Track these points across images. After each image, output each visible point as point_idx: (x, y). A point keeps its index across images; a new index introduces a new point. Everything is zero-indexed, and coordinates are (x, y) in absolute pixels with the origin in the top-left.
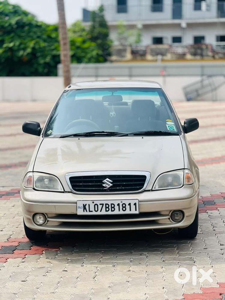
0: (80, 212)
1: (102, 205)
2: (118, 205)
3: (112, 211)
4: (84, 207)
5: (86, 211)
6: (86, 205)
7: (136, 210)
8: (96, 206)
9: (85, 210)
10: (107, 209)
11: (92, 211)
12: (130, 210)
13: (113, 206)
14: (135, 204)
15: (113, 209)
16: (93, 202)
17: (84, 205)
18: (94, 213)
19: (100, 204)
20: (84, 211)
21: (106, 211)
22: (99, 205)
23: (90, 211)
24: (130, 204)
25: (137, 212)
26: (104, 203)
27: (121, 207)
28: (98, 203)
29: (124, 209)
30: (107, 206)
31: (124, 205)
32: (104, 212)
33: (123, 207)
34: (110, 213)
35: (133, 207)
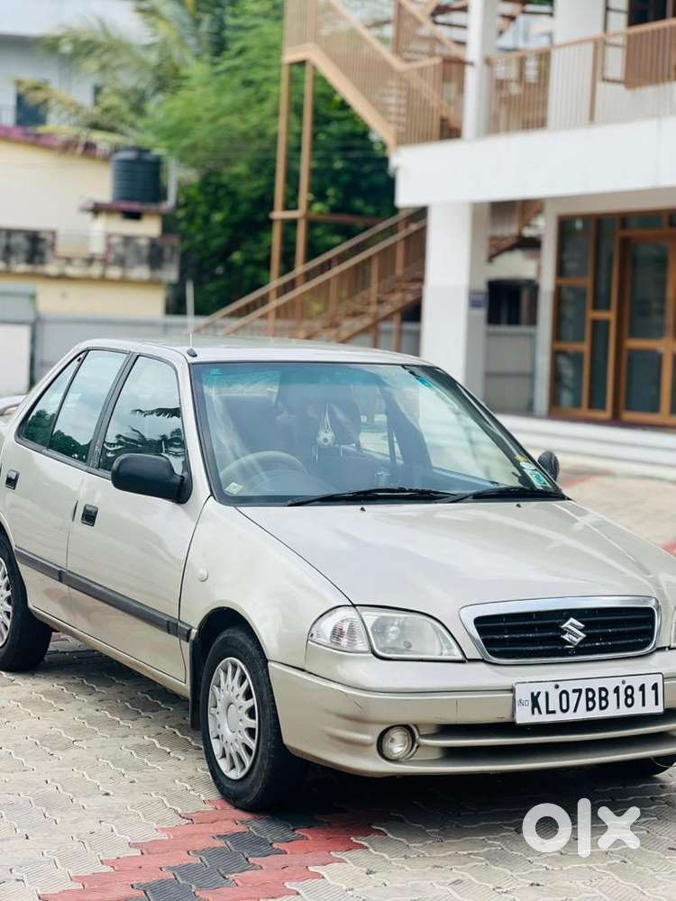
0: (524, 716)
1: (577, 694)
2: (617, 690)
3: (602, 708)
4: (535, 699)
5: (540, 712)
6: (539, 693)
7: (657, 704)
8: (564, 696)
9: (536, 710)
10: (591, 704)
11: (554, 712)
12: (644, 705)
13: (603, 694)
14: (655, 687)
15: (604, 703)
16: (557, 687)
17: (532, 694)
18: (559, 717)
19: (574, 691)
20: (533, 712)
21: (589, 709)
22: (570, 692)
23: (548, 712)
24: (642, 688)
25: (659, 709)
26: (583, 685)
27: (622, 697)
28: (569, 687)
29: (629, 701)
30: (590, 695)
31: (629, 692)
32: (582, 714)
33: (627, 697)
34: (597, 714)
35: (650, 694)
